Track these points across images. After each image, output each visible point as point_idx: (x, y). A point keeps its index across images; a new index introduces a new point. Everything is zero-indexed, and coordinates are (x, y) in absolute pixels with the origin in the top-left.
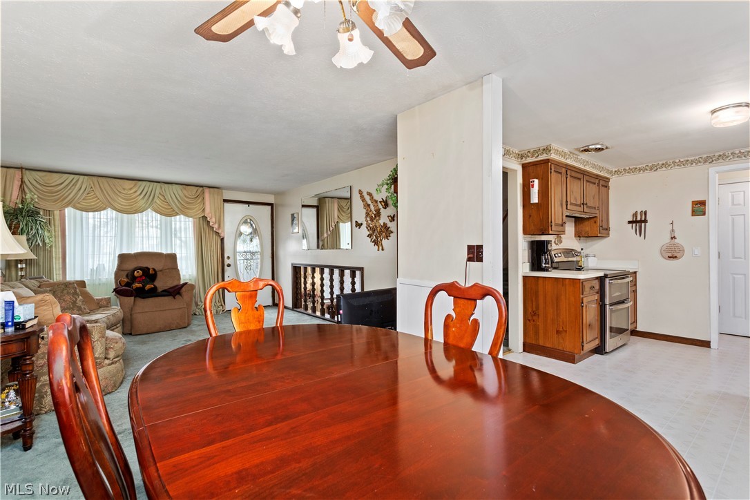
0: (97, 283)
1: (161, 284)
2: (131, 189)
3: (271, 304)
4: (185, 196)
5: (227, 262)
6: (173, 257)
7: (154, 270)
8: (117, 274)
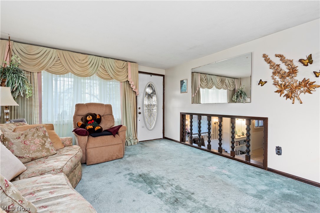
0: (62, 123)
1: (105, 125)
2: (83, 60)
3: (162, 137)
4: (117, 67)
5: (139, 111)
6: (109, 107)
7: (100, 115)
8: (75, 118)
